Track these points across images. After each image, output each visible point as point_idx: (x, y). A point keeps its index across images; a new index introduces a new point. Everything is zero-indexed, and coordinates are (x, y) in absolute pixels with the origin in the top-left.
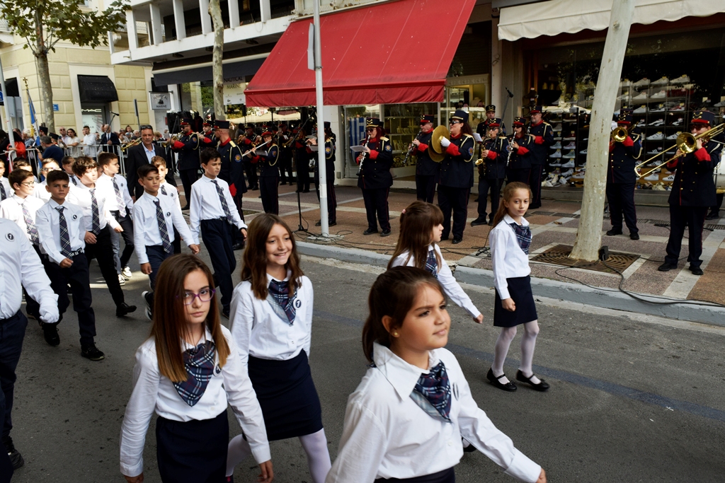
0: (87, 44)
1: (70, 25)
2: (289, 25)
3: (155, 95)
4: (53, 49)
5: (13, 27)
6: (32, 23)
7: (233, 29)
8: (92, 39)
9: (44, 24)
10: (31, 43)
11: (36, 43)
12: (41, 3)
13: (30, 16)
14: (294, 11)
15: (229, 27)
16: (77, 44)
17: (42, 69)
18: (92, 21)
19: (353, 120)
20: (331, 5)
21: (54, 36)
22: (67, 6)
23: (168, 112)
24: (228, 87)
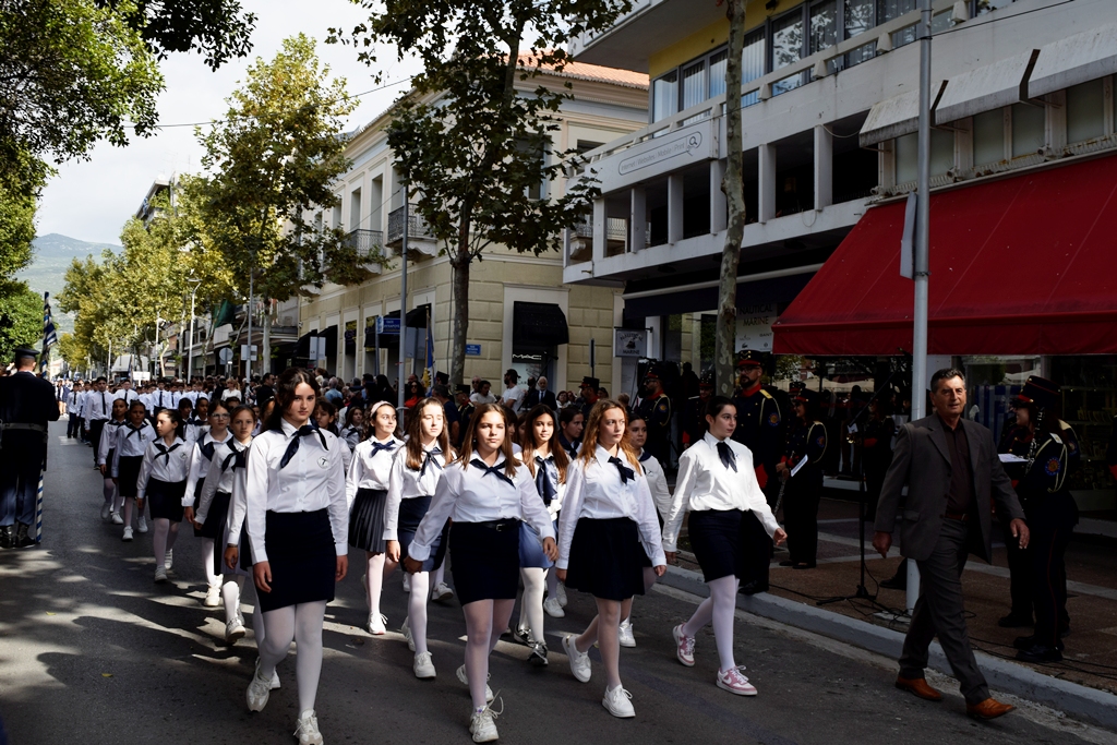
0: (529, 250)
1: (507, 221)
2: (864, 212)
3: (622, 334)
4: (480, 257)
5: (428, 226)
6: (456, 218)
7: (764, 224)
8: (537, 241)
9: (472, 220)
10: (450, 246)
11: (457, 247)
12: (472, 189)
13: (454, 208)
14: (876, 189)
15: (757, 221)
16: (515, 250)
17: (459, 285)
18: (541, 214)
19: (982, 388)
20: (950, 174)
21: (484, 237)
22: (508, 193)
23: (641, 361)
24: (746, 323)
